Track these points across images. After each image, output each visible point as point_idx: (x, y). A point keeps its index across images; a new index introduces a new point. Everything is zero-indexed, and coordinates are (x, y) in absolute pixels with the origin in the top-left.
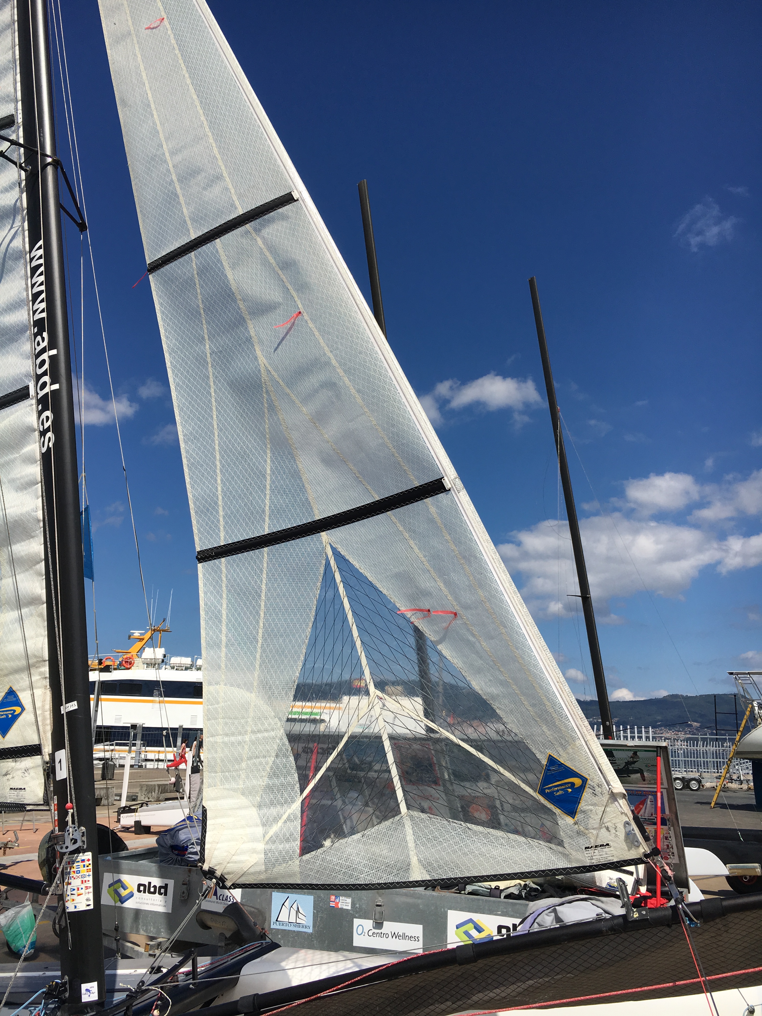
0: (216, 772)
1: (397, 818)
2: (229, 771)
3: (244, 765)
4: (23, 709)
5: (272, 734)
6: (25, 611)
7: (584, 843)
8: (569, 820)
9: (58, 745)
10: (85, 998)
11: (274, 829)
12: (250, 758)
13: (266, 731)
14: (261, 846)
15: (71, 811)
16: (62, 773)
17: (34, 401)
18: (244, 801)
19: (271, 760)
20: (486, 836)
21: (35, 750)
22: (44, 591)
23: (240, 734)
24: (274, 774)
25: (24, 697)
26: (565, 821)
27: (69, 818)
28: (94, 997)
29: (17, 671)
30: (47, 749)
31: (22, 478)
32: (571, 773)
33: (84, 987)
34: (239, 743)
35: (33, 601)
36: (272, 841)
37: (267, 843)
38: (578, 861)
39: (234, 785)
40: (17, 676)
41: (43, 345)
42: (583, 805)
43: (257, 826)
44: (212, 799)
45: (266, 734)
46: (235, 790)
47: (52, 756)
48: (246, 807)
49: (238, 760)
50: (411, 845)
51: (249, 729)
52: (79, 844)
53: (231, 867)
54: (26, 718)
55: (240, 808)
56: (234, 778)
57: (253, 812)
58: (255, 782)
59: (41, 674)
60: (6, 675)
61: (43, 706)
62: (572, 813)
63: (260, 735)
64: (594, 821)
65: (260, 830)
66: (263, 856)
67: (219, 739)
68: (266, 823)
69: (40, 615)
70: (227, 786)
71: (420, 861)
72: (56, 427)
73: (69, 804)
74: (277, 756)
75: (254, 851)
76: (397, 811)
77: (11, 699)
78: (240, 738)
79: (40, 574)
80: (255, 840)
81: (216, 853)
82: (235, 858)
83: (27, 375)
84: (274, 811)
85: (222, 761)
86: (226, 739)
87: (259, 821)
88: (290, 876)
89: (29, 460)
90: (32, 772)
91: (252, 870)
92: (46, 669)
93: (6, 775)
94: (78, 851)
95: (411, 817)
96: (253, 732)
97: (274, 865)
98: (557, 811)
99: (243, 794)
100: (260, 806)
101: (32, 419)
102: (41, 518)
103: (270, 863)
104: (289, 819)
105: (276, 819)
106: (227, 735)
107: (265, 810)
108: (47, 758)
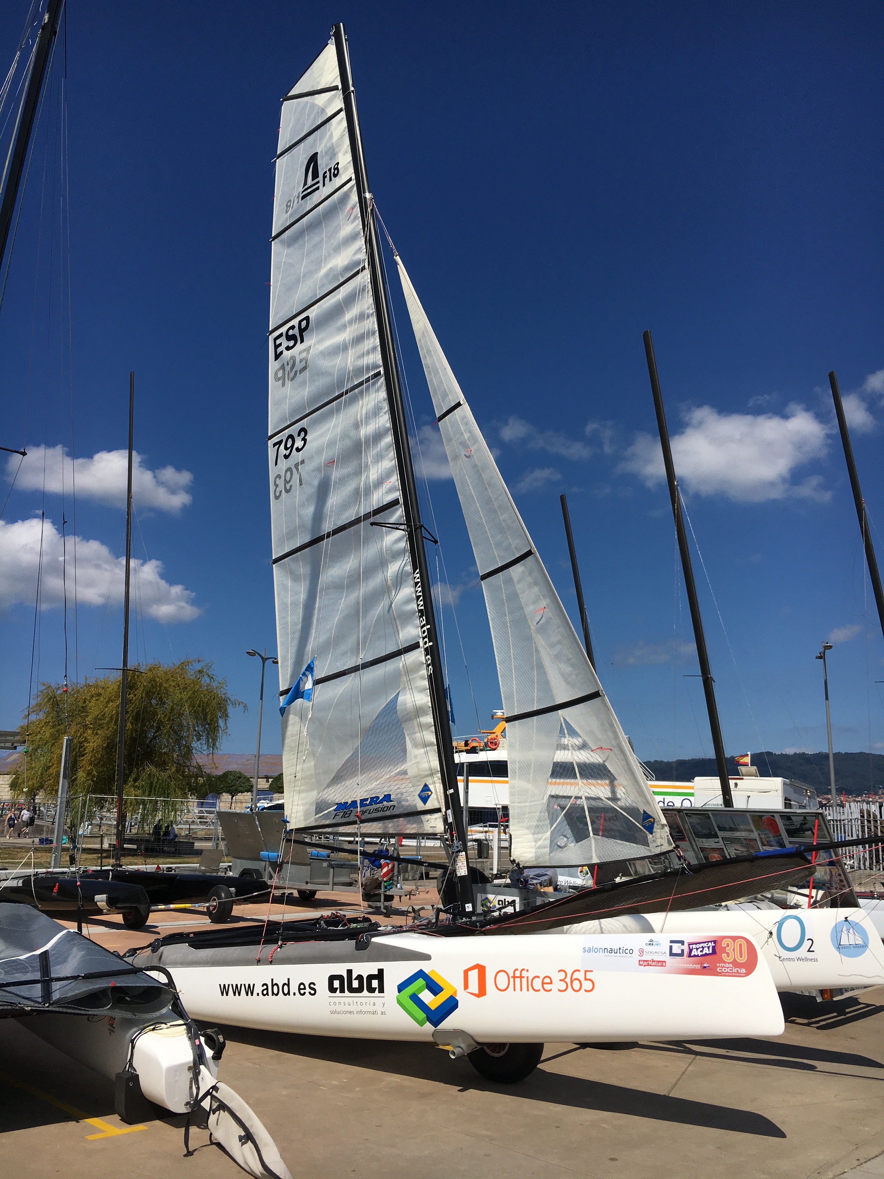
0: (515, 819)
1: (589, 838)
2: (520, 819)
3: (526, 816)
4: (432, 793)
5: (538, 802)
6: (428, 748)
7: (655, 844)
8: (651, 836)
9: (447, 808)
10: (467, 910)
11: (539, 843)
12: (529, 813)
13: (536, 801)
14: (533, 850)
15: (455, 835)
16: (450, 820)
17: (423, 649)
18: (527, 831)
19: (538, 814)
20: (622, 844)
21: (438, 810)
22: (435, 740)
23: (525, 802)
24: (539, 820)
25: (431, 787)
26: (650, 836)
27: (455, 838)
28: (471, 909)
29: (427, 776)
30: (443, 810)
31: (421, 686)
32: (650, 817)
33: (466, 905)
34: (525, 806)
35: (431, 744)
36: (538, 848)
37: (536, 849)
38: (654, 852)
39: (523, 825)
40: (428, 778)
41: (424, 622)
42: (655, 830)
43: (532, 842)
44: (514, 831)
45: (536, 803)
46: (523, 827)
47: (446, 812)
48: (528, 834)
49: (524, 814)
50: (593, 849)
51: (528, 800)
52: (459, 848)
53: (521, 859)
54: (433, 796)
55: (525, 834)
56: (523, 822)
57: (531, 837)
58: (531, 824)
59: (437, 777)
60: (423, 778)
61: (440, 791)
62: (651, 833)
63: (533, 803)
64: (658, 836)
65: (533, 844)
66: (534, 854)
67: (516, 805)
68: (536, 841)
69: (435, 751)
70: (520, 825)
71: (596, 855)
72: (433, 664)
73: (454, 832)
74: (540, 812)
75: (531, 852)
76: (588, 836)
77: (426, 788)
78: (525, 804)
79: (432, 732)
80: (531, 848)
81: (516, 853)
82: (523, 855)
83: (418, 636)
84: (540, 836)
85: (518, 814)
86: (519, 805)
87: (533, 840)
88: (545, 862)
89: (422, 678)
90: (438, 820)
91: (530, 860)
92: (439, 775)
93: (428, 821)
94: (460, 851)
95: (594, 838)
96: (531, 802)
97: (539, 858)
98: (647, 833)
99: (527, 829)
100: (533, 834)
101: (423, 659)
102: (430, 706)
103: (537, 858)
104: (545, 839)
105: (540, 839)
106: (519, 803)
107: (536, 835)
108: (444, 814)
